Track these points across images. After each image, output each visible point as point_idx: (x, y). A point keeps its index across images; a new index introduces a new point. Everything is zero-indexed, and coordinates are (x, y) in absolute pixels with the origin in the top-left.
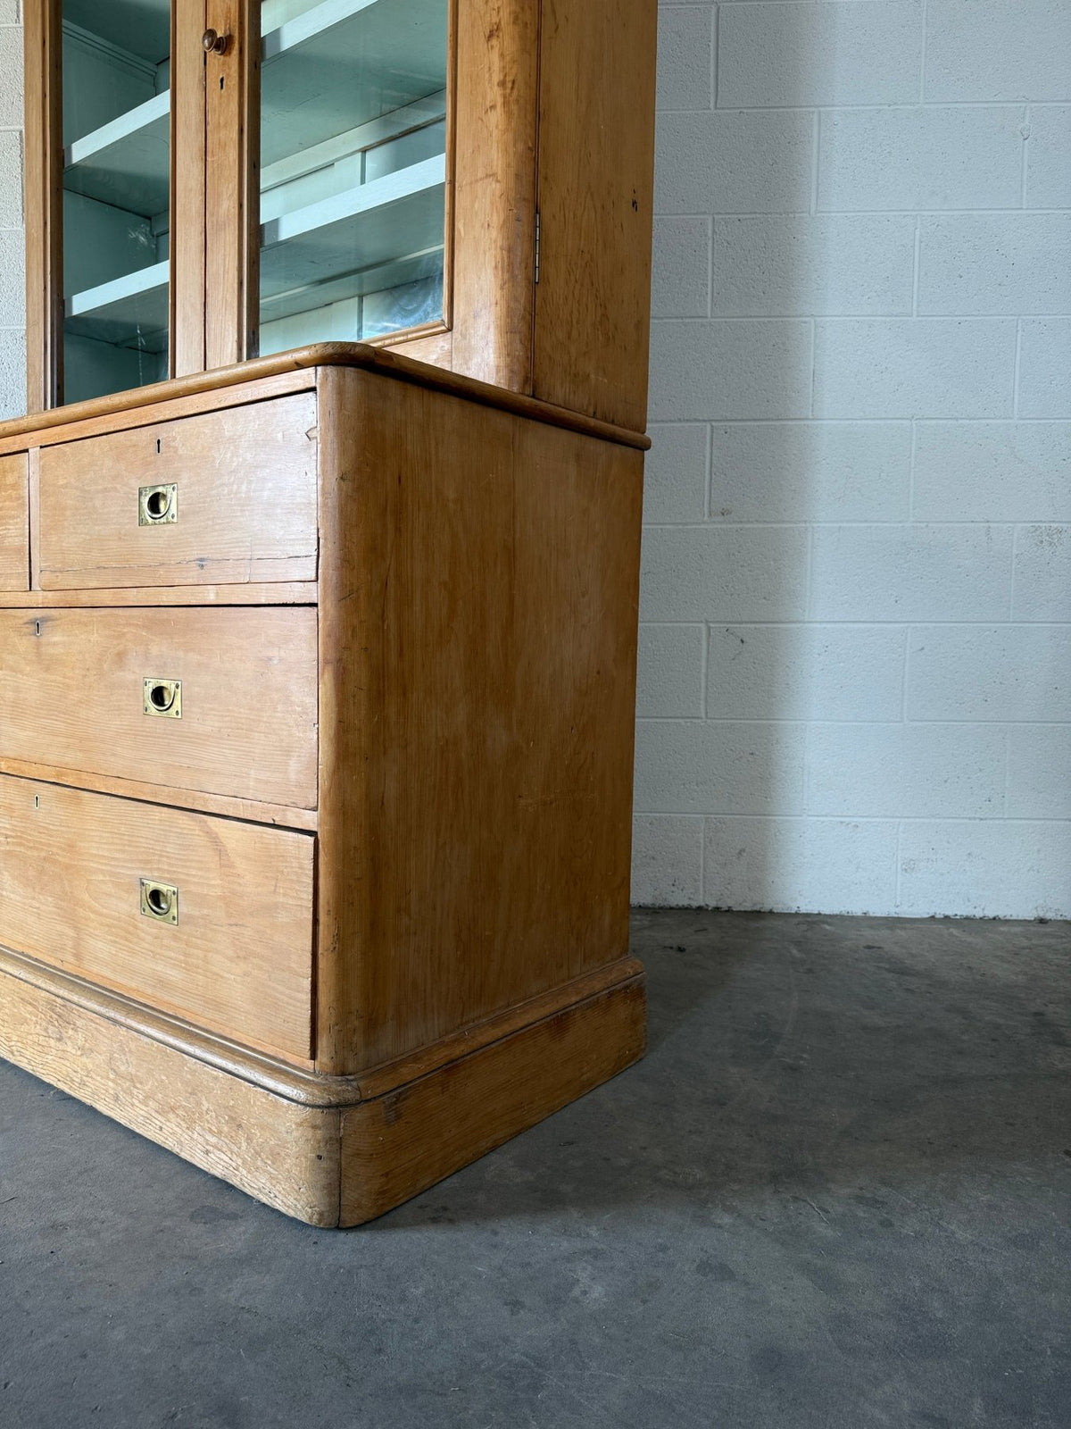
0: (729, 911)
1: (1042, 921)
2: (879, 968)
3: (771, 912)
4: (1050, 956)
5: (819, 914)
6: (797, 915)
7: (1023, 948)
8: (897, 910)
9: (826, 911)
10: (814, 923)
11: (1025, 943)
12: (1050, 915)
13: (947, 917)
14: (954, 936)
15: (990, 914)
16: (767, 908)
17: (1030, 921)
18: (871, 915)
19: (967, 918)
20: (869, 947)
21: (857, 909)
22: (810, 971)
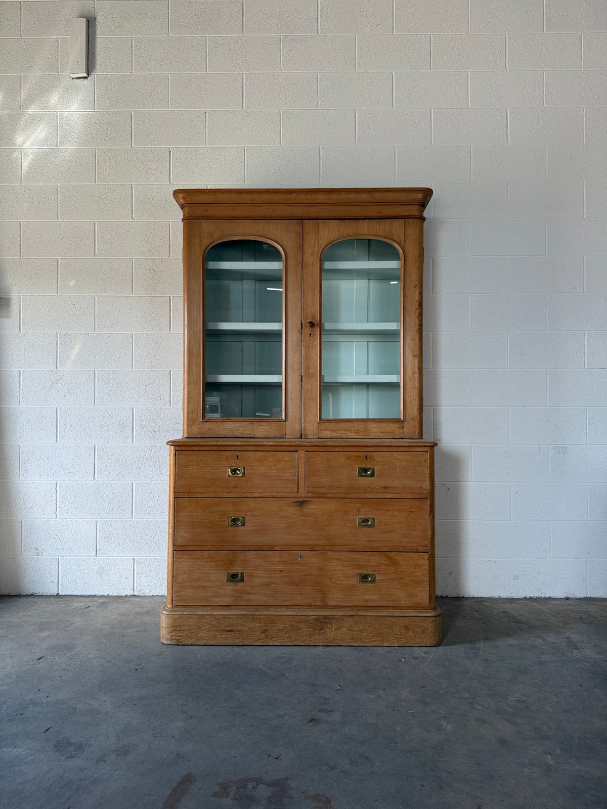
0: (447, 597)
1: (567, 599)
2: (509, 621)
3: (463, 597)
4: (571, 614)
5: (482, 597)
6: (473, 598)
7: (561, 611)
8: (512, 595)
9: (484, 596)
10: (481, 601)
11: (562, 609)
12: (570, 596)
13: (531, 597)
14: (534, 606)
15: (548, 596)
16: (461, 596)
17: (562, 599)
18: (502, 597)
19: (539, 598)
20: (504, 612)
21: (496, 595)
22: (484, 623)
